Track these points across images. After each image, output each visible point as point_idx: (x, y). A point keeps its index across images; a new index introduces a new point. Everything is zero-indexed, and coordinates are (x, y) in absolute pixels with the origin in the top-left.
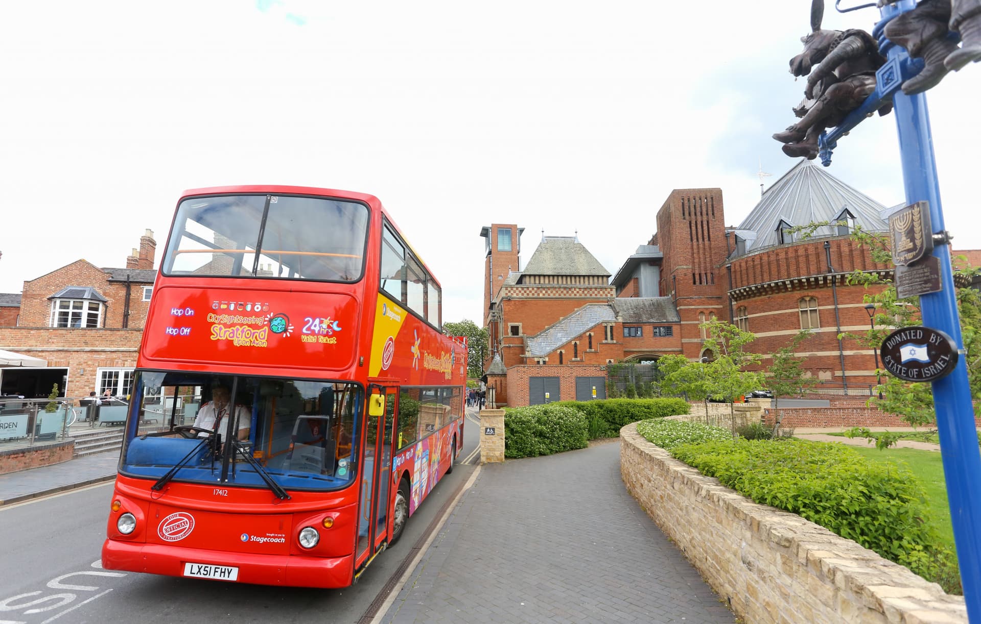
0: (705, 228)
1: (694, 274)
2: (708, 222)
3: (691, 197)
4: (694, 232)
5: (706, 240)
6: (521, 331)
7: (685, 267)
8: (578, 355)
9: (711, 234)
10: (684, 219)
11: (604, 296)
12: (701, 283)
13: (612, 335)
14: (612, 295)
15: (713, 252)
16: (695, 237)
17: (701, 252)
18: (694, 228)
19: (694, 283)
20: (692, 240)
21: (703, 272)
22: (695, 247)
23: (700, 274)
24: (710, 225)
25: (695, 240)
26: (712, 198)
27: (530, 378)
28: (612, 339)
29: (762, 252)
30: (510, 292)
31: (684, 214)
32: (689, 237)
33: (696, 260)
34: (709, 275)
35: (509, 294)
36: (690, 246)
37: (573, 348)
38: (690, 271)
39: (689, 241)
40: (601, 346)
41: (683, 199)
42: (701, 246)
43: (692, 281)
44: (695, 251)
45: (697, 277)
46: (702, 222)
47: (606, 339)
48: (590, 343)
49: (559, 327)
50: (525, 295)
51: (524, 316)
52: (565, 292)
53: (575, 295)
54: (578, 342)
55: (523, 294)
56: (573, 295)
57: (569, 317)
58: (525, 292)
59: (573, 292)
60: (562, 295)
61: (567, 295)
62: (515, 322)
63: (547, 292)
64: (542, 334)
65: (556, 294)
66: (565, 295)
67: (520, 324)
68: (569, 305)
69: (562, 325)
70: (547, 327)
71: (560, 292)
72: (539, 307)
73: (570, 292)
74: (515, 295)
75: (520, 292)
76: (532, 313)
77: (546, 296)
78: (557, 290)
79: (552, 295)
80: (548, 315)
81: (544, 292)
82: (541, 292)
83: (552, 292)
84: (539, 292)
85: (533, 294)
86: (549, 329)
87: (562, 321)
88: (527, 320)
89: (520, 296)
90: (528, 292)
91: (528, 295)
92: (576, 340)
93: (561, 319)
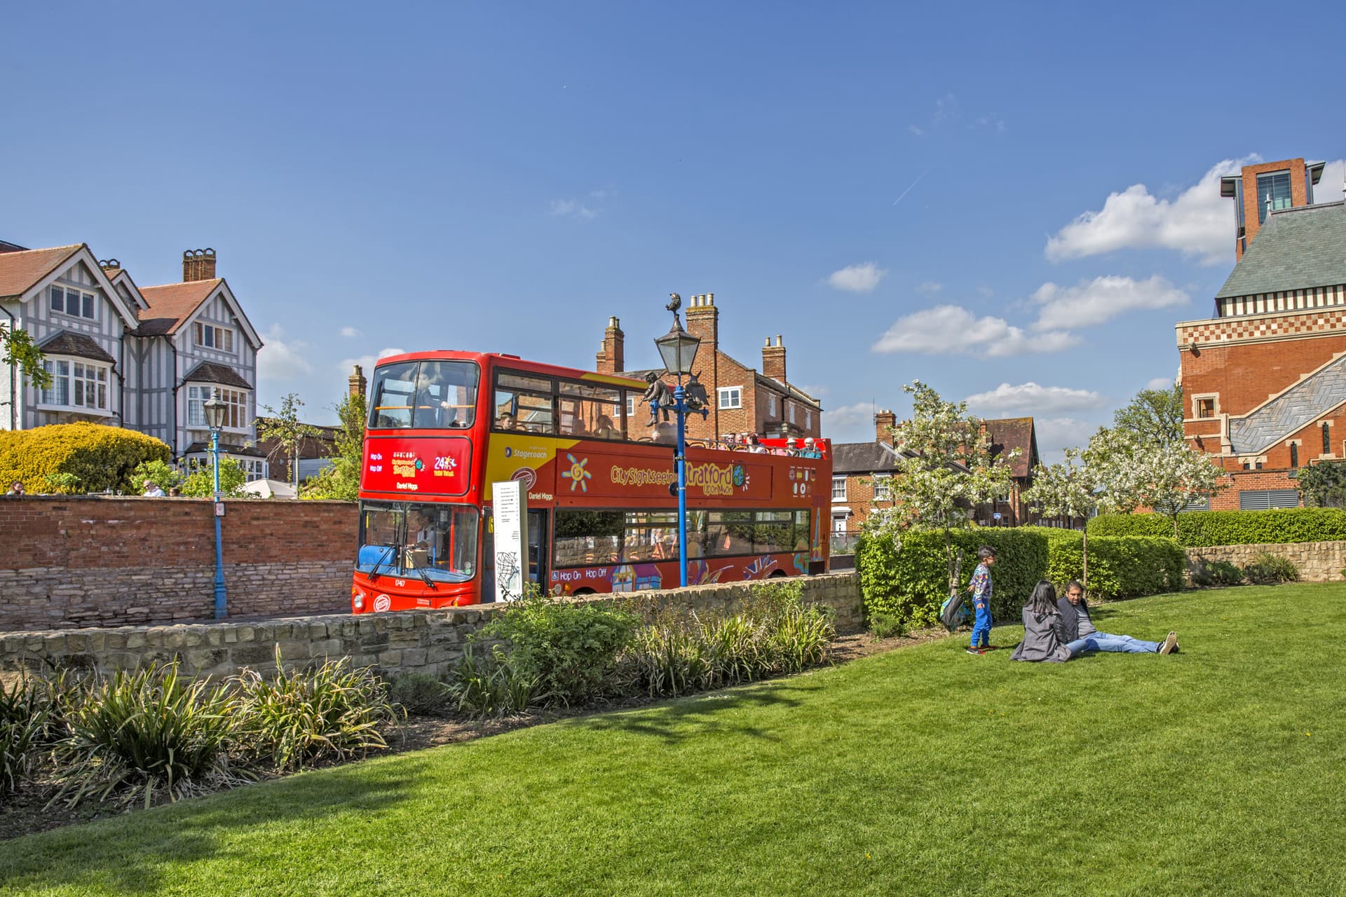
6: (1217, 407)
8: (1332, 448)
30: (1191, 335)
35: (1191, 340)
37: (1320, 434)
49: (1297, 395)
50: (1224, 338)
51: (1223, 379)
52: (1309, 323)
53: (1333, 326)
54: (1330, 423)
55: (1218, 337)
56: (1327, 328)
57: (1319, 372)
58: (1223, 332)
59: (1327, 321)
60: (1304, 330)
61: (1315, 329)
62: (1206, 392)
63: (1268, 327)
64: (1262, 411)
65: (1290, 329)
66: (1309, 328)
67: (1216, 396)
68: (1319, 347)
69: (1304, 390)
70: (1272, 397)
71: (1298, 324)
72: (1254, 358)
73: (1321, 322)
74: (1202, 340)
75: (1212, 333)
76: (1239, 371)
77: (1269, 334)
78: (1292, 320)
79: (1280, 333)
80: (1273, 372)
81: (1263, 328)
82: (1257, 328)
83: (1280, 326)
84: (1251, 328)
85: (1240, 335)
86: (1278, 398)
87: (1306, 381)
88: (1230, 387)
89: (1213, 340)
90: (1229, 331)
91: (1229, 336)
92: (1328, 419)
93: (1304, 377)
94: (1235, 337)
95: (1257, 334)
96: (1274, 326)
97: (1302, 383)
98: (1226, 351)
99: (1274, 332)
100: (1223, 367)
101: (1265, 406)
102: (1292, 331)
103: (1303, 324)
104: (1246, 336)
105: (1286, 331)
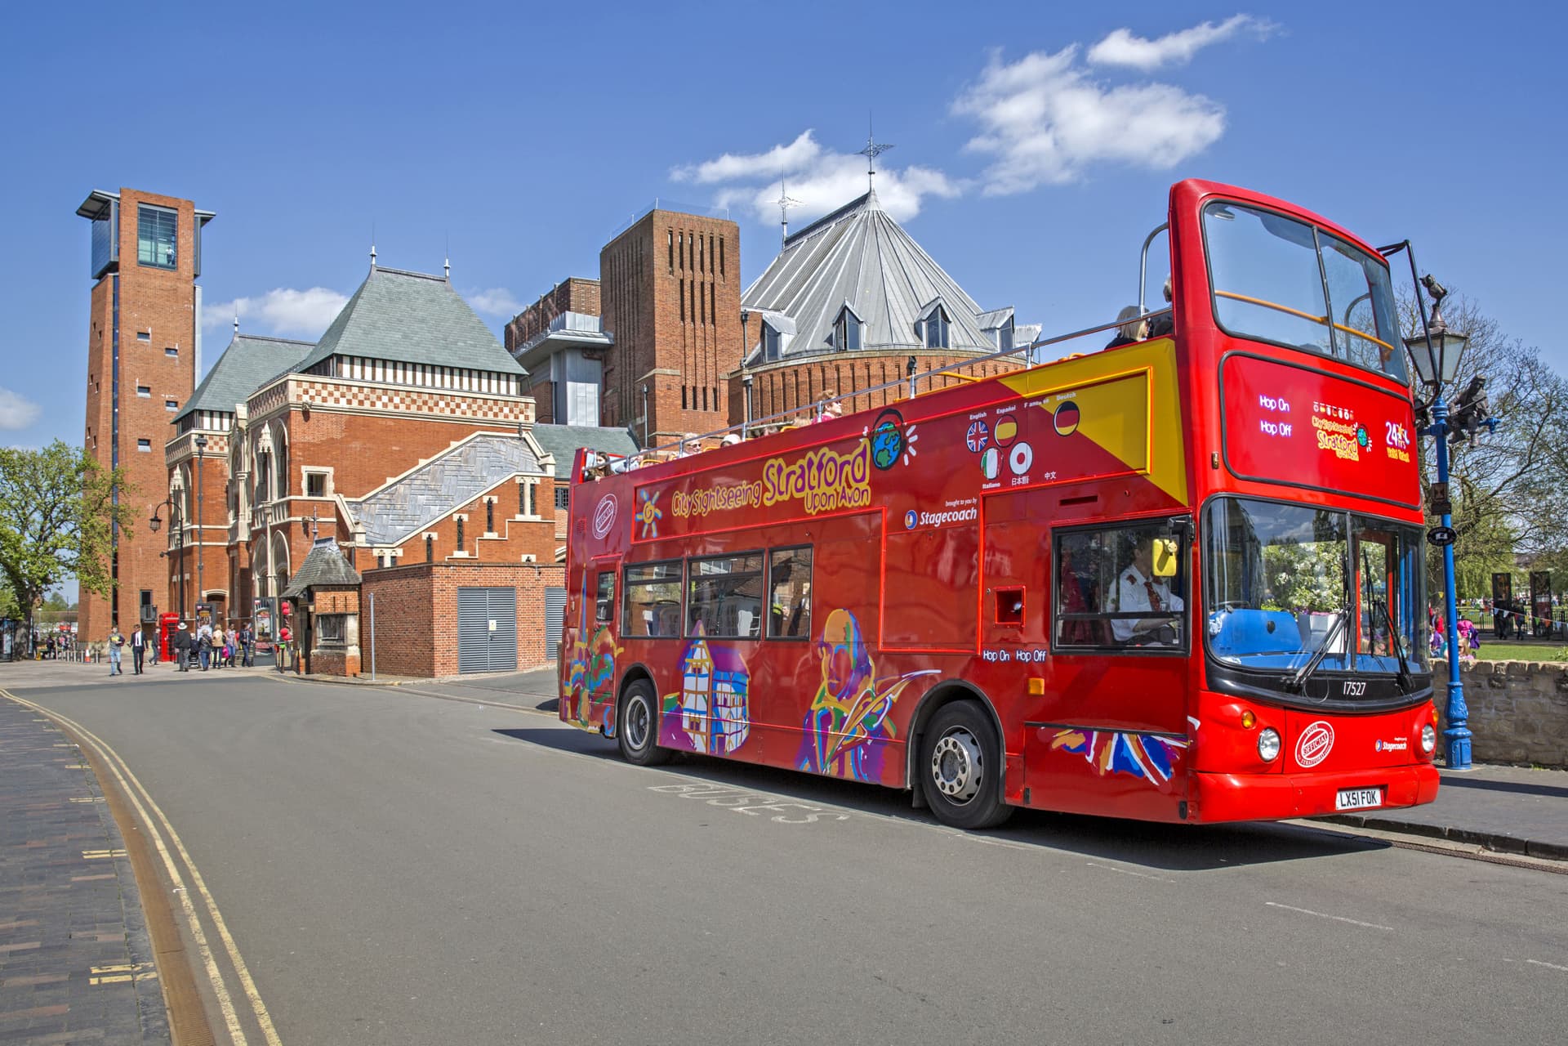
0: (708, 298)
1: (684, 388)
2: (712, 285)
3: (686, 231)
4: (687, 303)
5: (708, 320)
6: (330, 485)
7: (669, 371)
8: (466, 544)
9: (716, 310)
10: (672, 273)
11: (511, 418)
12: (695, 407)
13: (533, 504)
14: (527, 417)
15: (719, 348)
16: (690, 313)
17: (699, 343)
18: (687, 295)
19: (684, 406)
20: (683, 319)
21: (700, 386)
22: (688, 333)
23: (695, 389)
24: (716, 292)
25: (688, 320)
26: (722, 241)
27: (461, 589)
28: (533, 512)
29: (811, 360)
30: (306, 392)
31: (671, 264)
32: (679, 312)
33: (690, 361)
34: (710, 393)
35: (306, 398)
36: (679, 330)
37: (455, 528)
38: (677, 380)
39: (678, 318)
40: (513, 525)
41: (671, 233)
42: (699, 333)
43: (680, 402)
44: (689, 341)
45: (690, 394)
46: (702, 284)
47: (522, 512)
48: (490, 519)
49: (418, 482)
50: (343, 403)
51: (339, 451)
52: (431, 403)
53: (453, 411)
54: (465, 517)
55: (337, 401)
56: (447, 412)
57: (438, 460)
58: (343, 396)
59: (448, 405)
60: (425, 410)
61: (436, 411)
62: (318, 465)
63: (391, 400)
64: (380, 496)
65: (412, 406)
66: (431, 409)
67: (330, 471)
68: (438, 432)
69: (424, 477)
70: (390, 481)
71: (420, 402)
72: (373, 433)
73: (442, 404)
74: (318, 401)
75: (331, 394)
76: (356, 445)
77: (391, 408)
78: (414, 396)
79: (402, 408)
80: (392, 452)
81: (385, 399)
82: (379, 398)
83: (402, 401)
84: (373, 397)
85: (361, 403)
86: (395, 484)
87: (424, 467)
88: (346, 463)
89: (331, 403)
90: (349, 396)
91: (349, 402)
92: (463, 512)
93: (422, 462)
94: (355, 404)
95: (379, 406)
96: (397, 400)
97: (420, 469)
98: (344, 419)
99: (396, 407)
100: (339, 437)
101: (383, 491)
102: (414, 409)
103: (425, 403)
104: (367, 405)
105: (408, 407)
